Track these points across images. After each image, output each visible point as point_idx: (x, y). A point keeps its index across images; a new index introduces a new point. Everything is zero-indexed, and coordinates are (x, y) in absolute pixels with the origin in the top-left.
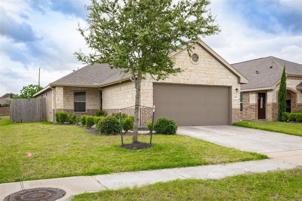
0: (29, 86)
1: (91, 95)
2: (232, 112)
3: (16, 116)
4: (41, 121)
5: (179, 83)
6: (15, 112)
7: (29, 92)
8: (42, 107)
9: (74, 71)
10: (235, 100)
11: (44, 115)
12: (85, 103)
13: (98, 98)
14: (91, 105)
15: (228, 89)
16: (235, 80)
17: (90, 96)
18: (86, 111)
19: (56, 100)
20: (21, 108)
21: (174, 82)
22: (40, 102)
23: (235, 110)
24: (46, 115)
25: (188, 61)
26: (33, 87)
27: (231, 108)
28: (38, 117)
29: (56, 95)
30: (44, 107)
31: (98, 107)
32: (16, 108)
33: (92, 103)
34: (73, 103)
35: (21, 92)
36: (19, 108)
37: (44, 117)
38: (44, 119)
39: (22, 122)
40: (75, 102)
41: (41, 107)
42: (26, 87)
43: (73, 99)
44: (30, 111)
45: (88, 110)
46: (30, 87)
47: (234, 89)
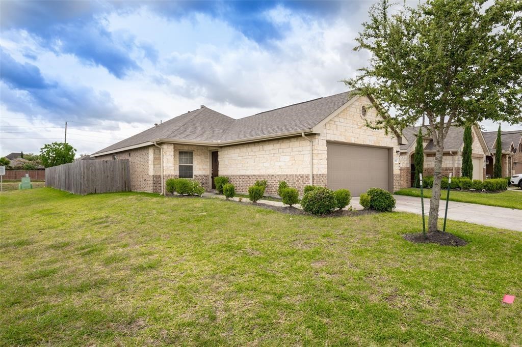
0: (53, 144)
1: (199, 155)
2: (393, 178)
3: (88, 183)
4: (123, 192)
5: (350, 142)
6: (86, 179)
7: (53, 151)
8: (125, 172)
9: (156, 125)
10: (396, 164)
11: (127, 182)
12: (192, 166)
13: (208, 160)
14: (200, 169)
15: (387, 151)
16: (395, 140)
17: (199, 157)
18: (193, 176)
19: (163, 163)
20: (95, 173)
21: (346, 141)
22: (122, 165)
23: (396, 175)
24: (129, 182)
25: (358, 115)
26: (59, 146)
27: (393, 174)
28: (119, 185)
29: (163, 155)
30: (126, 171)
31: (208, 172)
32: (87, 174)
33: (201, 167)
34: (178, 166)
35: (41, 150)
36: (92, 172)
37: (127, 186)
38: (127, 188)
39: (95, 193)
40: (179, 165)
41: (122, 172)
42: (49, 145)
43: (178, 162)
44: (108, 176)
45: (197, 176)
46: (54, 146)
47: (395, 150)
